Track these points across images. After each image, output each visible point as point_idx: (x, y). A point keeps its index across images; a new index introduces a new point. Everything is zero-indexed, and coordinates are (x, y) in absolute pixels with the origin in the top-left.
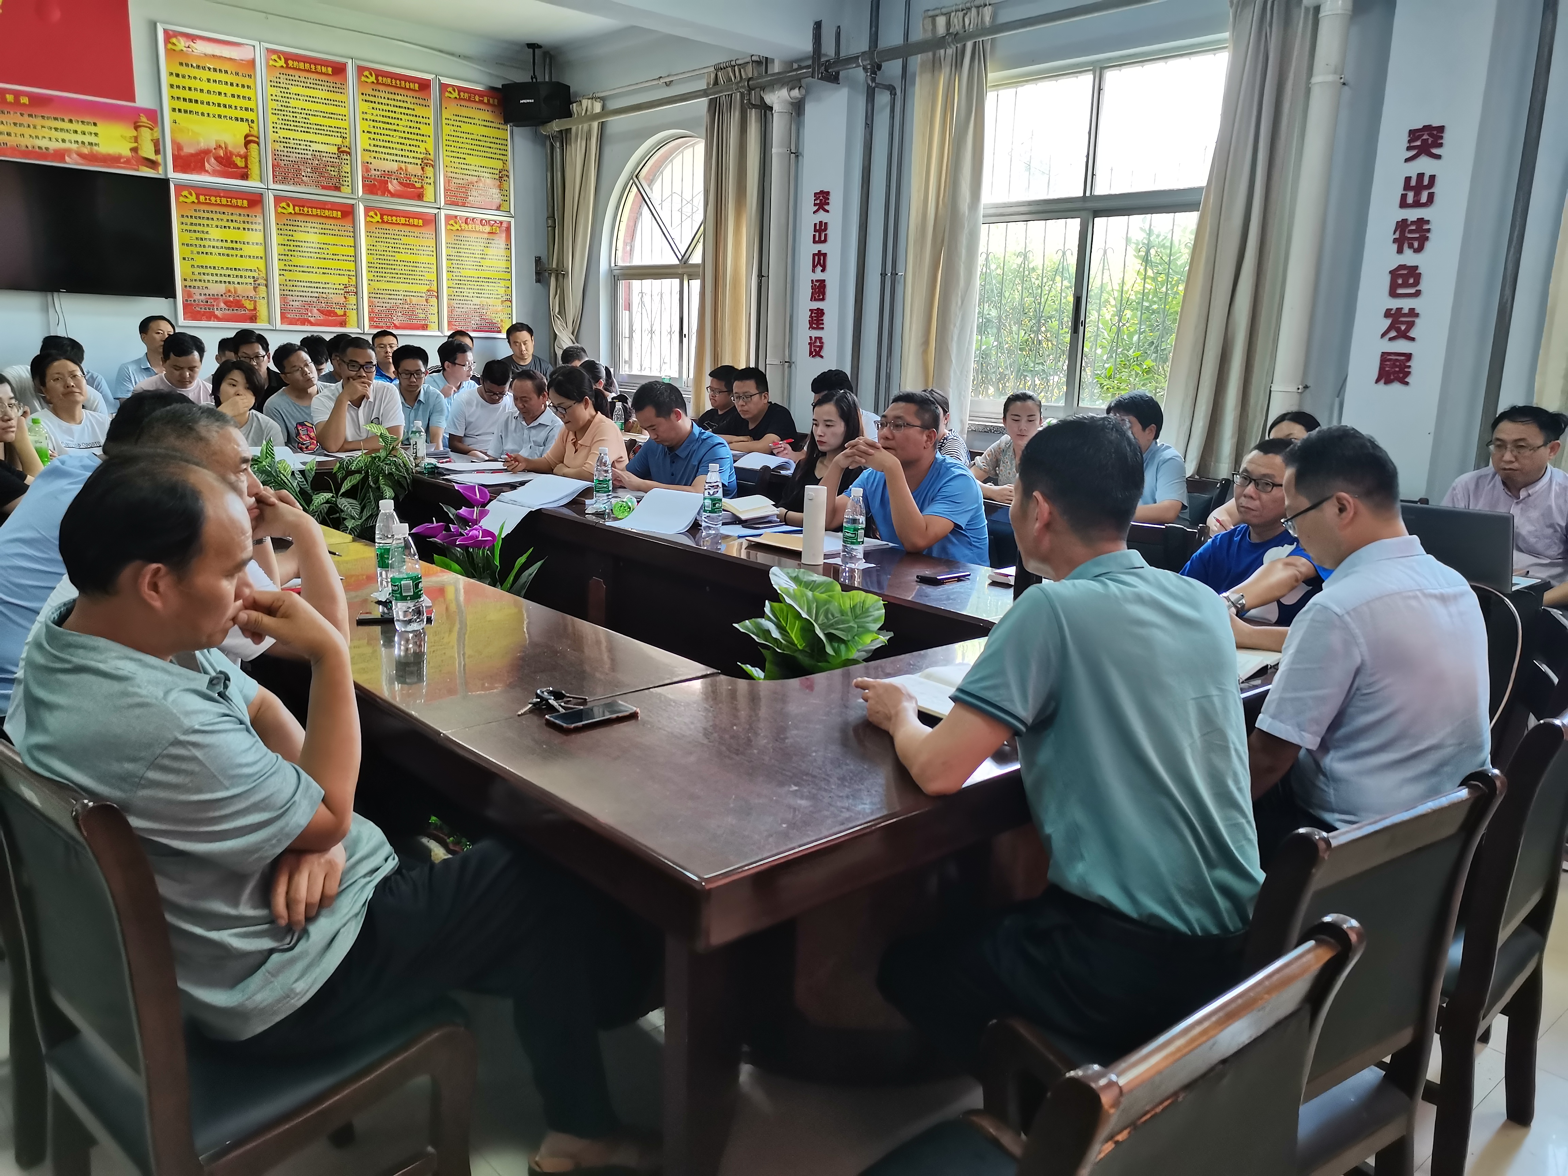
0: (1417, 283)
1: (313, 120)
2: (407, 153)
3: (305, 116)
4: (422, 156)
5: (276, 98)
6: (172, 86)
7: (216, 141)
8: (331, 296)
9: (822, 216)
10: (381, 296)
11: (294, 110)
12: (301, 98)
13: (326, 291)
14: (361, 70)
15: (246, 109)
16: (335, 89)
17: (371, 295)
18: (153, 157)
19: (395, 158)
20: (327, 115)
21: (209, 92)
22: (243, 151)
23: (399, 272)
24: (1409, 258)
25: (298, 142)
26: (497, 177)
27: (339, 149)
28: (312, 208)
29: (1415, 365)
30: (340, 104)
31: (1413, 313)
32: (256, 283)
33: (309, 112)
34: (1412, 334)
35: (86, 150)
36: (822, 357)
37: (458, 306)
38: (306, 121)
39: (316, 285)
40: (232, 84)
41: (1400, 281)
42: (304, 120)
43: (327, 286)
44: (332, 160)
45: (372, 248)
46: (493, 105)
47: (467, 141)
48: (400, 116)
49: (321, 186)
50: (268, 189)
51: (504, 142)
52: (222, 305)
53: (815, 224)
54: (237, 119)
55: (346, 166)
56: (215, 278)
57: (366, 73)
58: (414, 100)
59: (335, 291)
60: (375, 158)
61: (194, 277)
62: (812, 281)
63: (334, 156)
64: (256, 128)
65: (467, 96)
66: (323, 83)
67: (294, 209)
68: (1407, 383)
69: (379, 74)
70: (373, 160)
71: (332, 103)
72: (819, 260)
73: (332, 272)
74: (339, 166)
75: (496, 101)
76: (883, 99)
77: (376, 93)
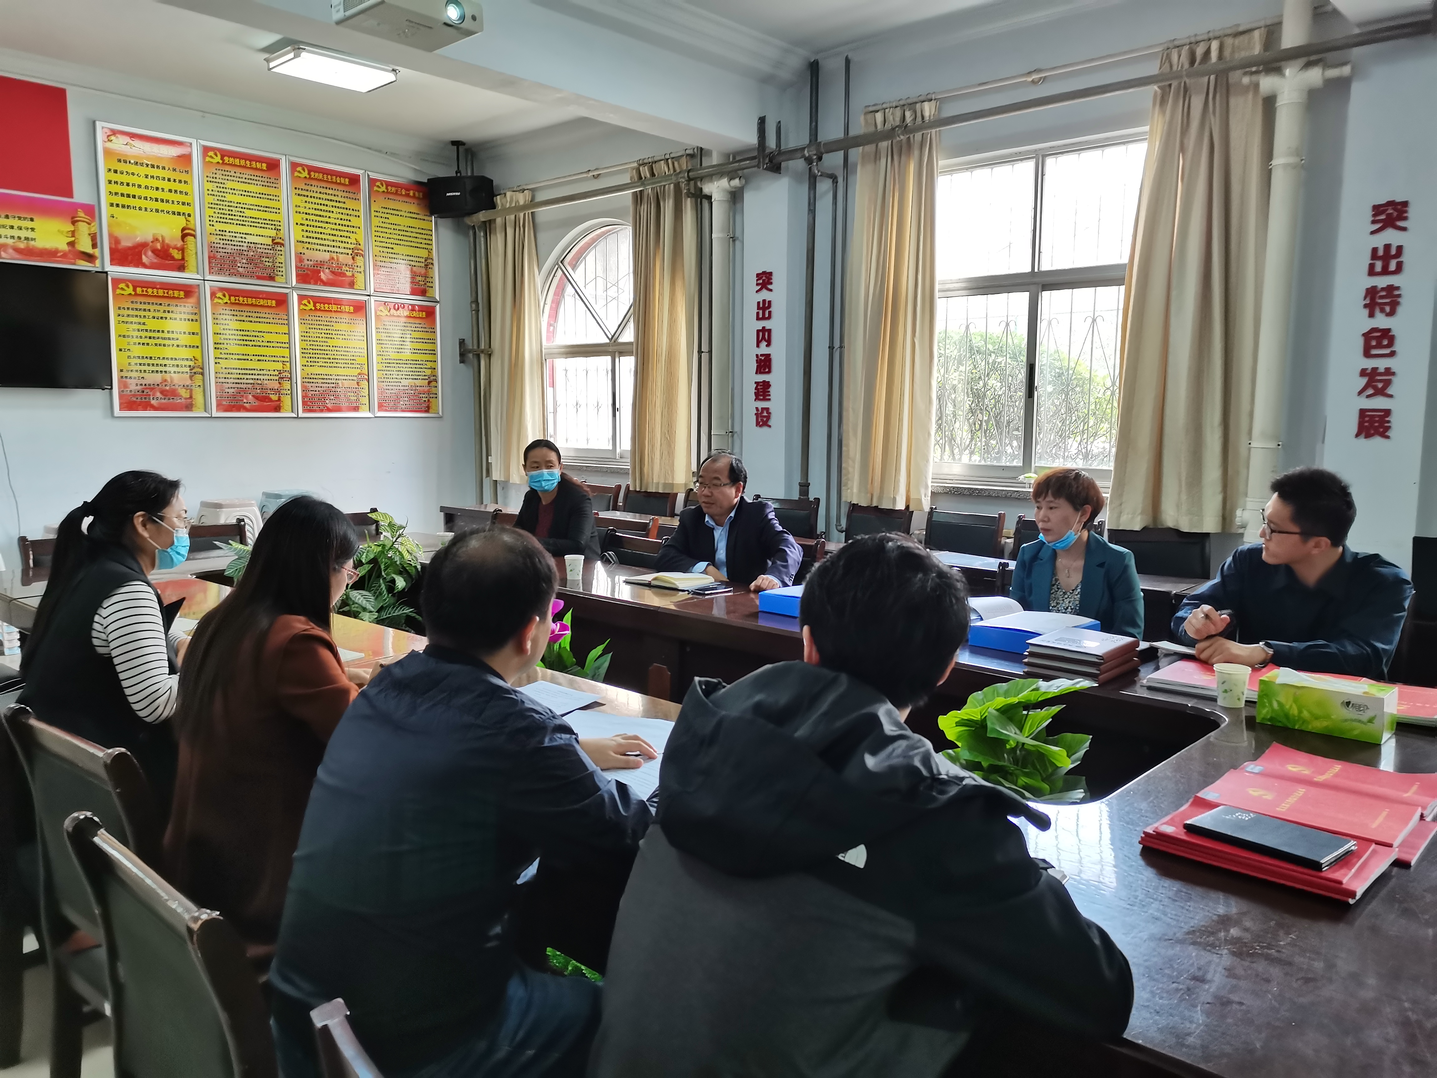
0: (1391, 344)
1: (248, 213)
2: (338, 244)
3: (240, 210)
4: (352, 246)
5: (212, 193)
6: (110, 182)
7: (154, 235)
8: (265, 382)
9: (765, 295)
10: (314, 381)
11: (230, 204)
12: (237, 193)
13: (262, 377)
14: (294, 166)
15: (183, 204)
16: (269, 184)
17: (305, 380)
18: (89, 250)
19: (327, 248)
20: (262, 209)
21: (146, 187)
22: (180, 244)
23: (331, 357)
24: (1381, 321)
25: (234, 234)
26: (423, 265)
27: (273, 240)
28: (247, 297)
29: (1394, 420)
30: (275, 198)
31: (1388, 372)
32: (193, 371)
33: (244, 206)
34: (1389, 391)
35: (22, 245)
36: (770, 426)
37: (388, 388)
38: (242, 214)
39: (251, 372)
40: (169, 180)
41: (1374, 343)
42: (239, 214)
43: (262, 372)
44: (267, 251)
45: (305, 334)
46: (418, 198)
47: (395, 232)
48: (331, 209)
49: (257, 276)
50: (204, 280)
51: (429, 232)
52: (158, 395)
53: (759, 303)
54: (174, 213)
55: (280, 256)
56: (151, 368)
57: (299, 169)
58: (345, 194)
59: (269, 377)
60: (308, 248)
61: (131, 368)
62: (757, 355)
63: (268, 247)
64: (192, 222)
65: (394, 190)
66: (258, 178)
67: (230, 299)
68: (1388, 437)
69: (311, 169)
70: (305, 251)
71: (266, 196)
72: (764, 335)
73: (267, 359)
74: (274, 257)
75: (421, 194)
76: (824, 186)
77: (309, 188)
